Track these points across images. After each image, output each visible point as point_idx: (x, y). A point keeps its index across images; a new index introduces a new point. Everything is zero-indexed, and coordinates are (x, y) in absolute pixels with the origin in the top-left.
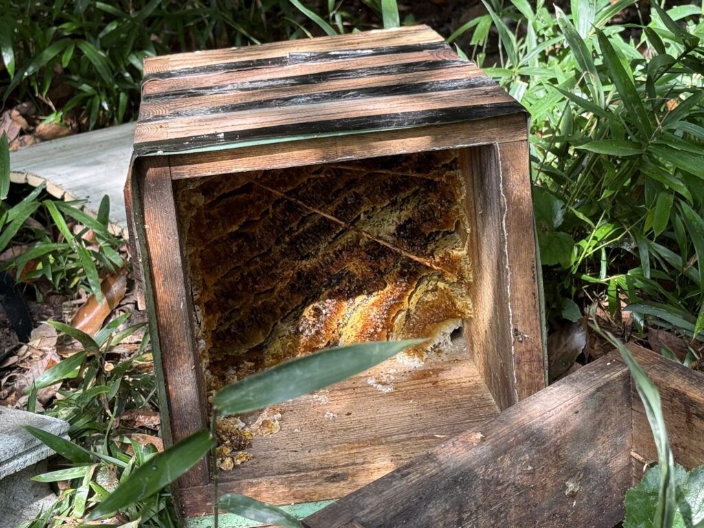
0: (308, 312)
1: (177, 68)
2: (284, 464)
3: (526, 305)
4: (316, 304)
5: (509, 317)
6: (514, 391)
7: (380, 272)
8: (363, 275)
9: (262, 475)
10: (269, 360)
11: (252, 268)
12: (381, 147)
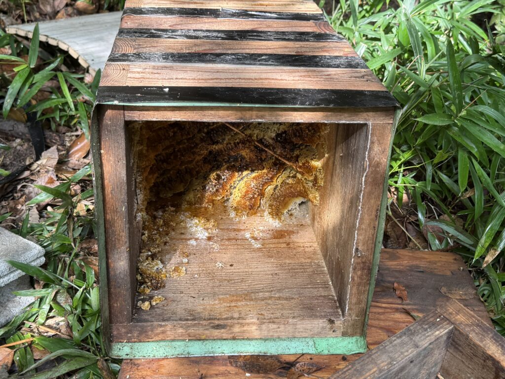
0: (213, 176)
1: (147, 6)
2: (185, 310)
3: (368, 234)
4: (218, 172)
5: (354, 240)
6: (347, 286)
7: (261, 159)
8: (250, 158)
9: (168, 320)
10: (185, 206)
11: (181, 146)
12: (285, 116)
